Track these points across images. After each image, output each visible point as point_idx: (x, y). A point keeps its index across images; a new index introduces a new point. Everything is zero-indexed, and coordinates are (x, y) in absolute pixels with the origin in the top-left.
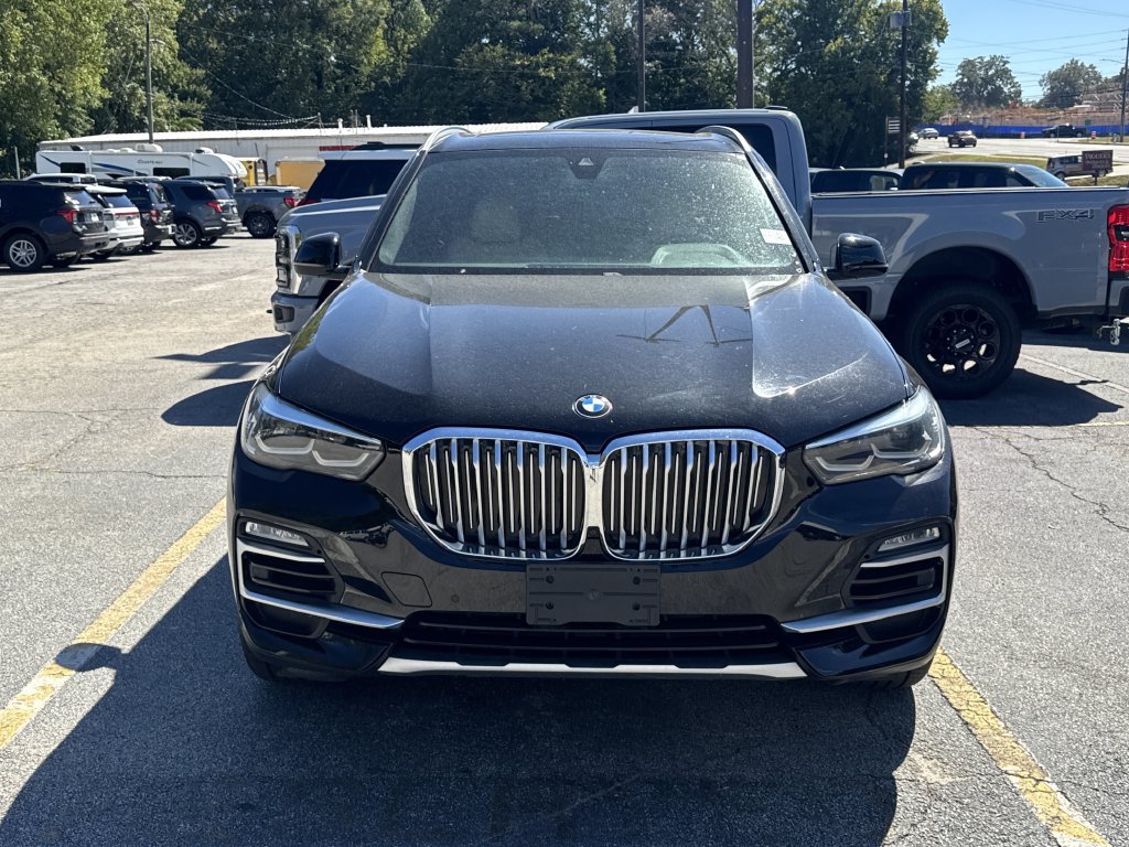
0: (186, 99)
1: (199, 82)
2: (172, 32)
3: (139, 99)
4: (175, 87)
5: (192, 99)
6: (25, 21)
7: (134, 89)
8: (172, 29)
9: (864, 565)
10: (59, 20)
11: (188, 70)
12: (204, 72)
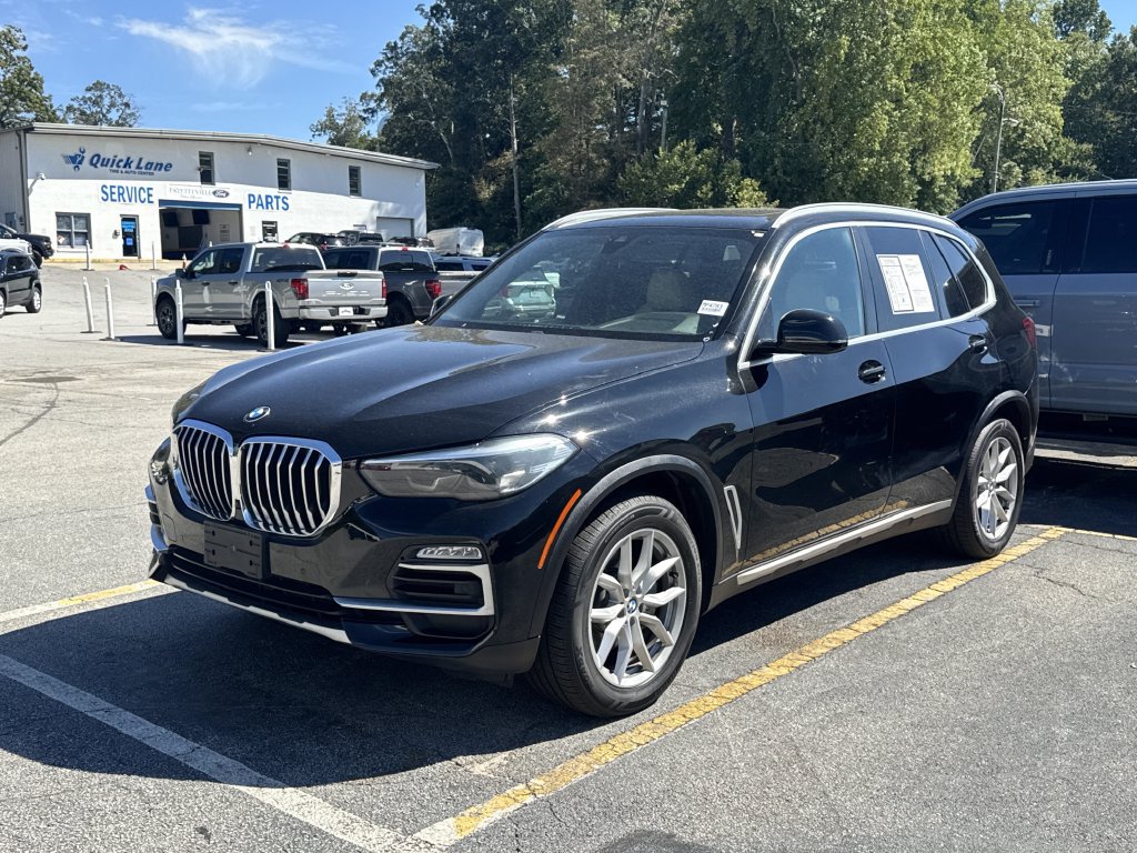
0: (1067, 175)
1: (1083, 157)
2: (1059, 108)
3: (1016, 177)
4: (1057, 164)
5: (1074, 175)
6: (895, 110)
7: (1010, 167)
8: (1060, 105)
9: (401, 565)
10: (927, 106)
11: (1073, 145)
12: (1091, 146)
